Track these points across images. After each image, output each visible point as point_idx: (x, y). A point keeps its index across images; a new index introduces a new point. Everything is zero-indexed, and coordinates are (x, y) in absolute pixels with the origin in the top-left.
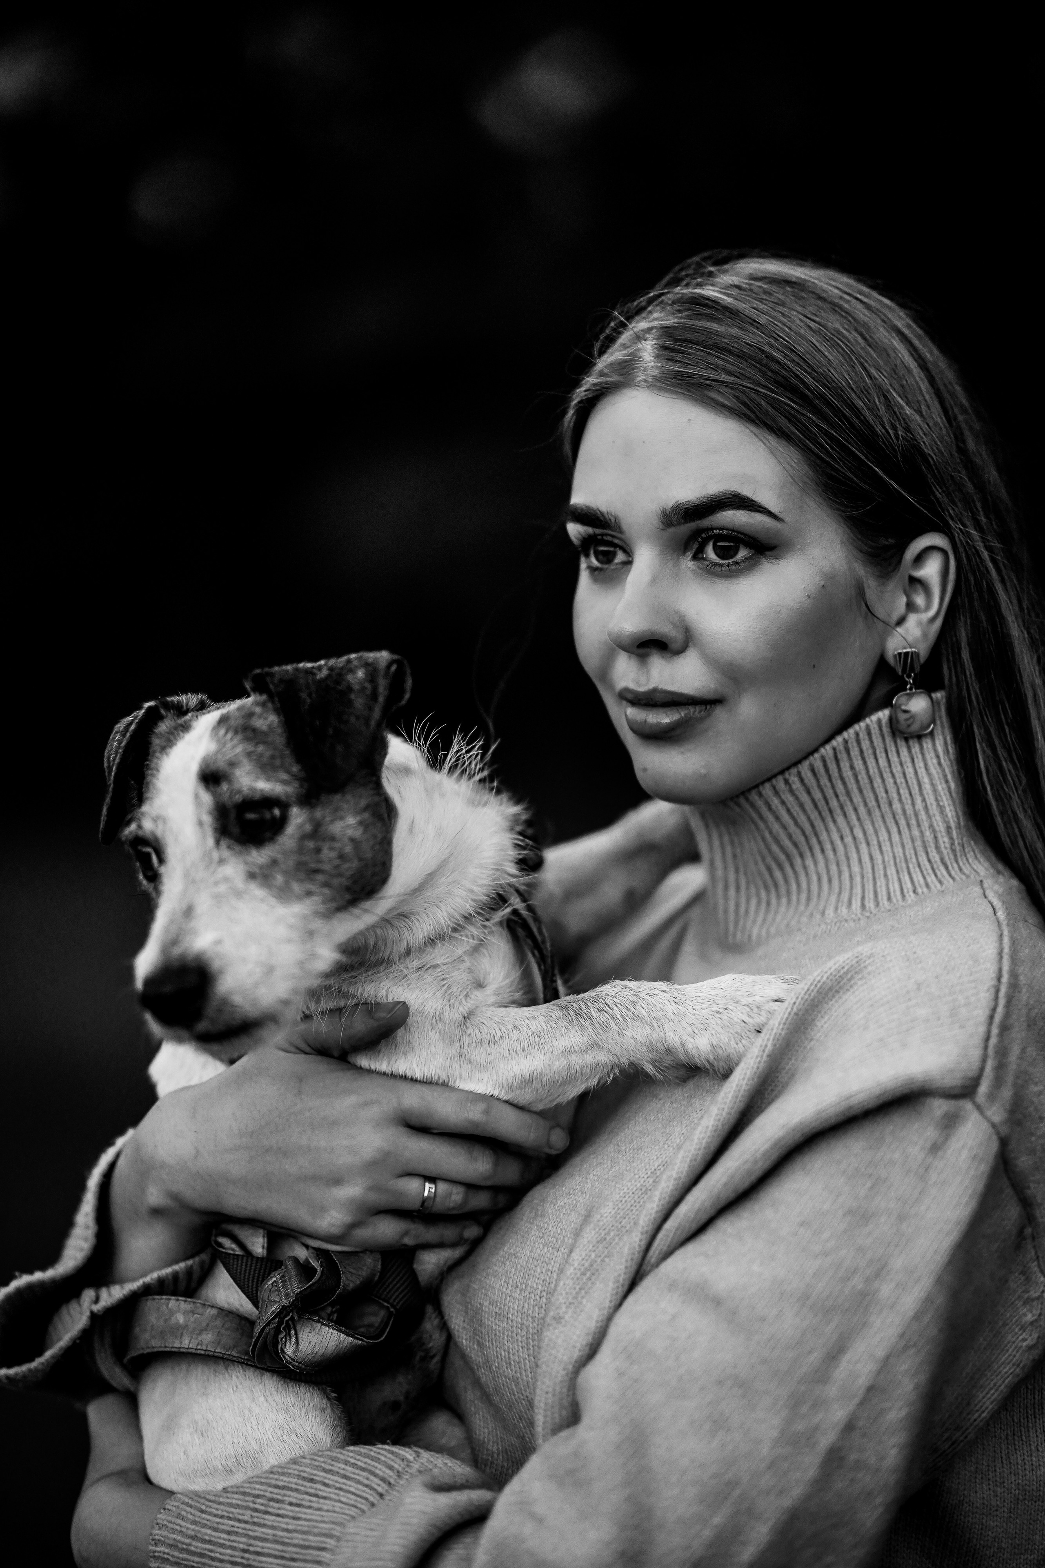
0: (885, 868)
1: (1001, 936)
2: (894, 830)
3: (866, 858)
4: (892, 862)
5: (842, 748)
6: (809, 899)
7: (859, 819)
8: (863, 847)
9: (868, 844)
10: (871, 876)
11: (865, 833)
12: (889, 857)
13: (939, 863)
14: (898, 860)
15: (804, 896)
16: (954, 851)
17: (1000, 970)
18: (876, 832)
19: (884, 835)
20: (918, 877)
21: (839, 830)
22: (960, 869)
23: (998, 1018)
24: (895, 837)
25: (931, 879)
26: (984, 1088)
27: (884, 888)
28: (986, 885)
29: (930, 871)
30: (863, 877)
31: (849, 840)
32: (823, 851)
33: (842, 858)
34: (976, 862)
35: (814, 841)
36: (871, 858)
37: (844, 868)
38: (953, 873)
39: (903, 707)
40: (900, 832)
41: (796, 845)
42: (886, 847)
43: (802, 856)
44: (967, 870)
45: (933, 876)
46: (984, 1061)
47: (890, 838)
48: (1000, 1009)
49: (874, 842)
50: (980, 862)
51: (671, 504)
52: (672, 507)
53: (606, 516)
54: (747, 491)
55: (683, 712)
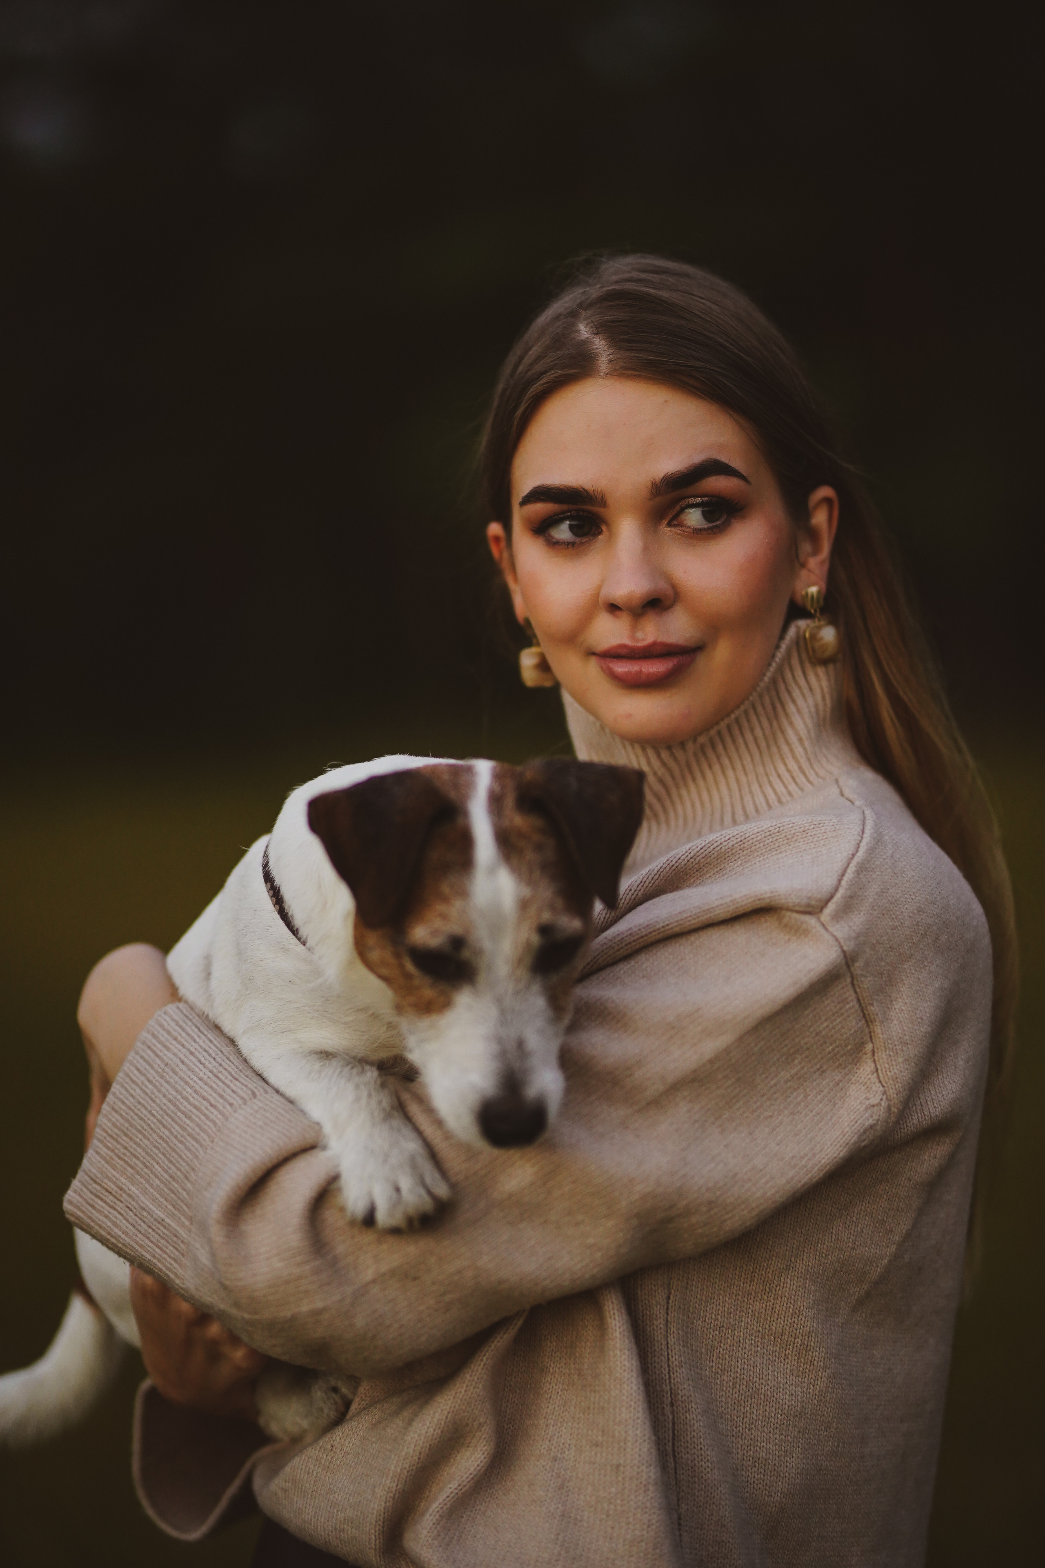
10: (738, 795)
13: (798, 771)
15: (681, 821)
16: (809, 759)
20: (780, 788)
22: (817, 774)
25: (792, 787)
27: (751, 803)
28: (841, 783)
29: (790, 780)
38: (811, 779)
39: (817, 637)
44: (822, 773)
45: (794, 785)
51: (661, 476)
52: (662, 479)
53: (591, 492)
54: (724, 459)
55: (675, 661)
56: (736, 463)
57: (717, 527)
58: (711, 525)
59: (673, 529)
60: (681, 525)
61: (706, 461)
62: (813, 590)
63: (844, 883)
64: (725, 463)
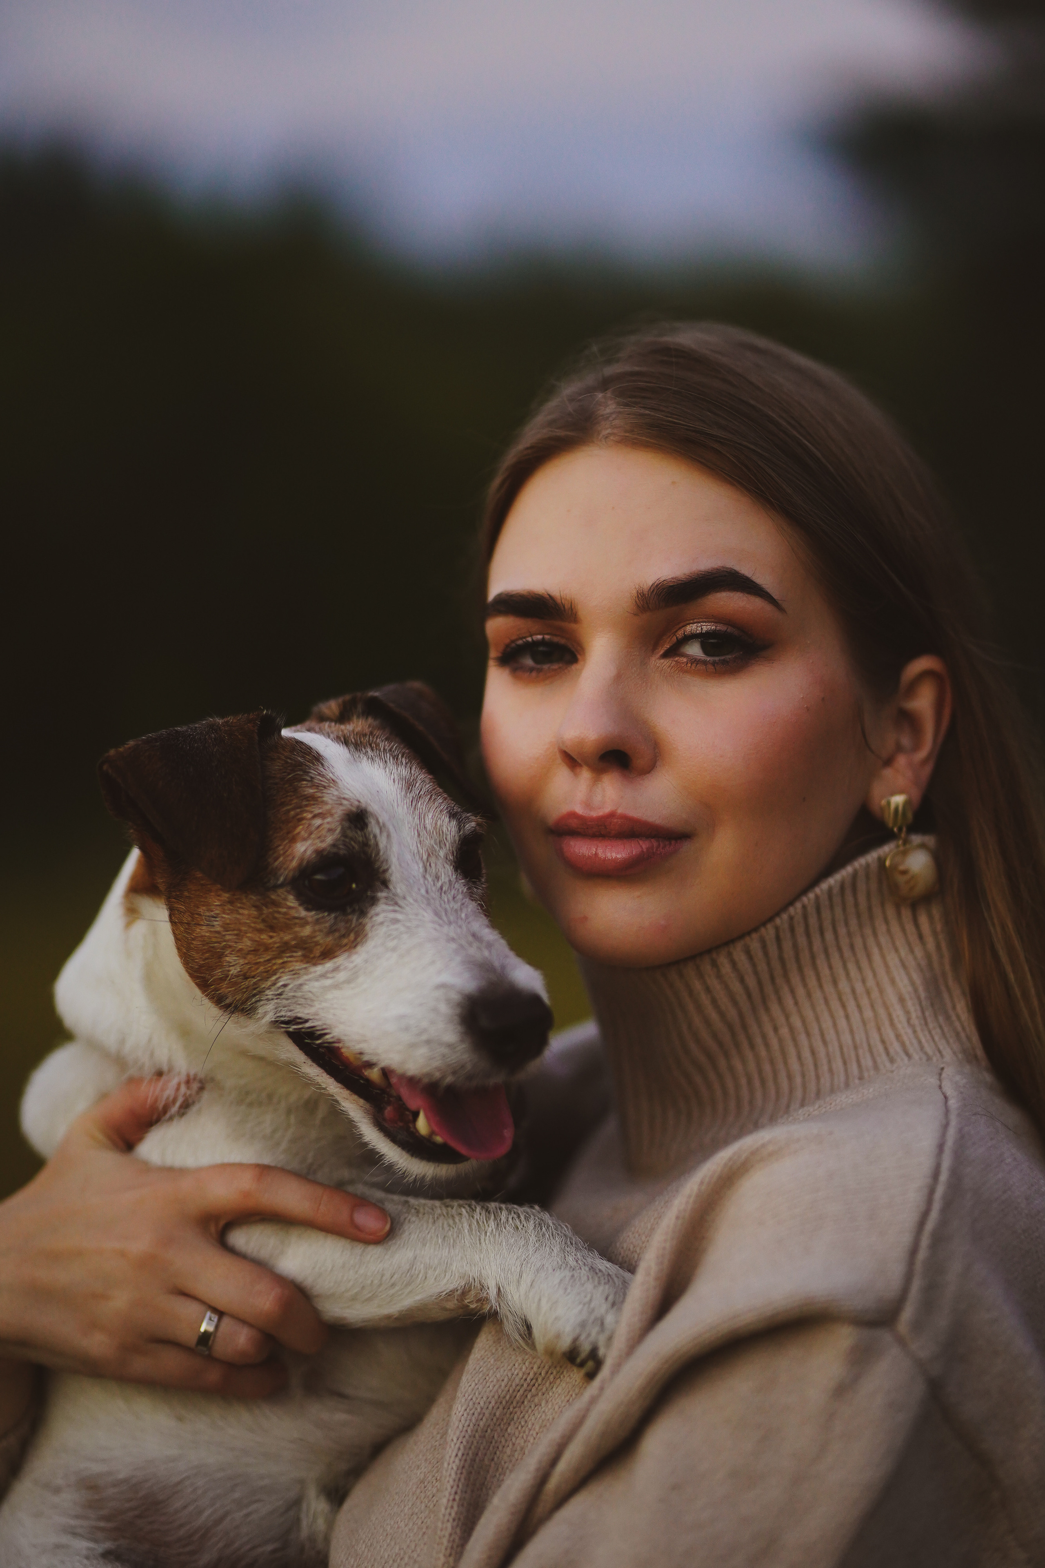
0: (829, 1062)
1: (946, 1126)
2: (840, 1013)
3: (806, 1054)
4: (838, 1054)
5: (786, 926)
6: (739, 1106)
7: (796, 1003)
8: (803, 1038)
9: (808, 1034)
10: (813, 1073)
11: (804, 1022)
12: (834, 1047)
14: (845, 1050)
15: (732, 1104)
18: (817, 1019)
19: (827, 1023)
21: (772, 1020)
23: (930, 1226)
24: (842, 1023)
26: (907, 1314)
30: (803, 1076)
31: (784, 1031)
32: (752, 1046)
33: (777, 1054)
34: (943, 1042)
35: (742, 1037)
36: (813, 1053)
37: (780, 1066)
39: (902, 868)
40: (847, 1017)
41: (721, 1044)
42: (831, 1035)
43: (727, 1055)
47: (835, 1025)
48: (934, 1215)
49: (815, 1031)
50: (948, 1042)
51: (650, 583)
52: (651, 587)
53: (560, 602)
55: (645, 845)
57: (724, 663)
58: (716, 661)
60: (680, 657)
61: (716, 569)
62: (898, 800)
63: (919, 1266)
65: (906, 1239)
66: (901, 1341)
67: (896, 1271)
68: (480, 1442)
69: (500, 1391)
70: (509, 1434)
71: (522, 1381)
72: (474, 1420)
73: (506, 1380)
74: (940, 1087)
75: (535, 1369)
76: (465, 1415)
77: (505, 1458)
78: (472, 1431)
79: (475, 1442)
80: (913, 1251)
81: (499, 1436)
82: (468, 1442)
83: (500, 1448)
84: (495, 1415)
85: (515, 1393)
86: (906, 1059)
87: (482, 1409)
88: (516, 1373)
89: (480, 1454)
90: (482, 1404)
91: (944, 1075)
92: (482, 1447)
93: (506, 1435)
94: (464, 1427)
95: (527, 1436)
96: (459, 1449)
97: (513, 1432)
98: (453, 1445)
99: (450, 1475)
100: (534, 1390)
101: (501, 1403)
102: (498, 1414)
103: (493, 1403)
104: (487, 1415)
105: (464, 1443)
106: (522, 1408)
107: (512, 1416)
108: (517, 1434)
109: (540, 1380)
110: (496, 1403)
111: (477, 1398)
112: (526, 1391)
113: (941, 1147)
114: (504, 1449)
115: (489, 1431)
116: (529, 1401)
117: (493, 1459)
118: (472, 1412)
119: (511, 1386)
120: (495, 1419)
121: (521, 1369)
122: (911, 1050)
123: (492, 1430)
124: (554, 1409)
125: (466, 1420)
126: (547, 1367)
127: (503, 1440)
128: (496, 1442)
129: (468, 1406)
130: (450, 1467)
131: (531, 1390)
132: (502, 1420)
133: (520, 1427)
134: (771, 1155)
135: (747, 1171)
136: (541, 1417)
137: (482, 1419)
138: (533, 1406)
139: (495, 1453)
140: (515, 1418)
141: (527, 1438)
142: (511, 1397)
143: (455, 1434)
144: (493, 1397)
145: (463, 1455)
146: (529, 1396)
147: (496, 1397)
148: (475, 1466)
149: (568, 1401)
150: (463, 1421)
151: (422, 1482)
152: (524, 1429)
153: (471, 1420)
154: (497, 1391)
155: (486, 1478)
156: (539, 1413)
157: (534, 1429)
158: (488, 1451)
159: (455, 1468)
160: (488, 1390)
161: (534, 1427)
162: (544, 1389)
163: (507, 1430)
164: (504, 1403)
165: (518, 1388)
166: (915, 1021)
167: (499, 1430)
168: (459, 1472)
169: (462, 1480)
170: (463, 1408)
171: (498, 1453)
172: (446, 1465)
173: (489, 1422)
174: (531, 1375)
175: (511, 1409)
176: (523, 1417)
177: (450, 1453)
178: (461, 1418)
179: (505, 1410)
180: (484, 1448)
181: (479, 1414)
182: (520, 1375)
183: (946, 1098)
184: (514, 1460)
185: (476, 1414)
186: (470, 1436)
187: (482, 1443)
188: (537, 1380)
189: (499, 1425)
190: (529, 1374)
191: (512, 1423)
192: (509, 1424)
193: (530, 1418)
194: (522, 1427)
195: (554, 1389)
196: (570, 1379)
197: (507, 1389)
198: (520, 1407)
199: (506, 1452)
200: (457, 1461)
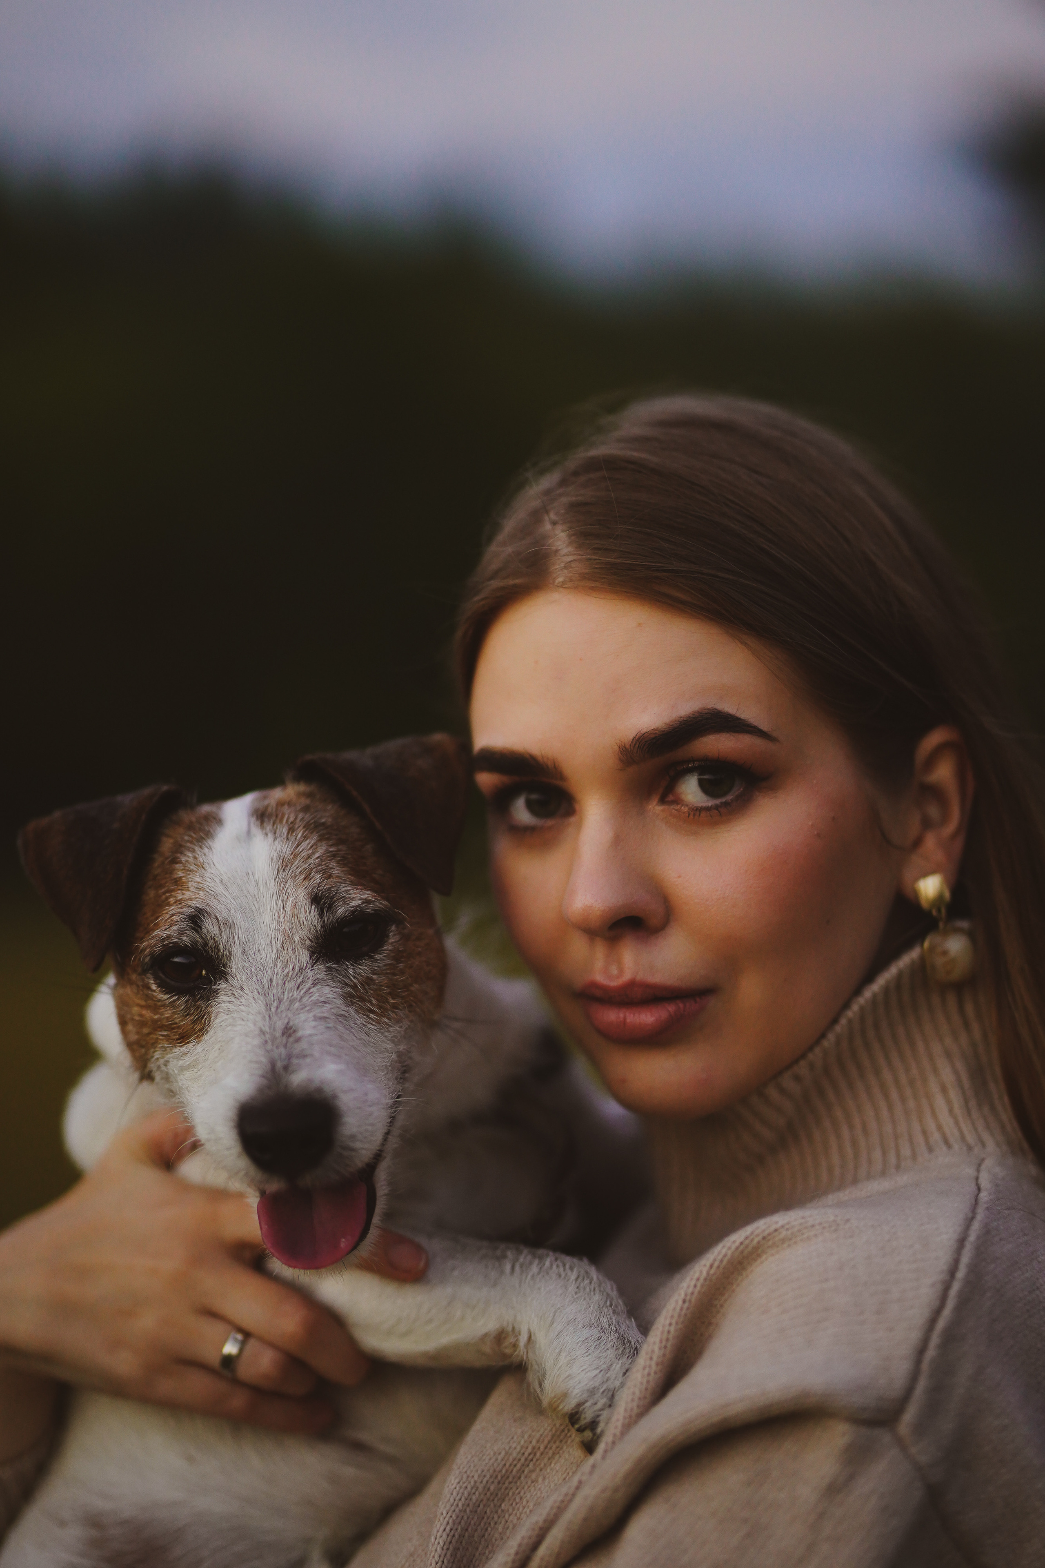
1: (969, 1221)
17: (956, 1262)
23: (941, 1324)
26: (909, 1416)
34: (987, 1132)
39: (941, 949)
46: (914, 1377)
48: (947, 1312)
50: (991, 1133)
51: (632, 737)
52: (633, 739)
53: (540, 759)
54: (729, 707)
55: (671, 1008)
56: (750, 713)
57: (726, 804)
58: (717, 802)
59: (666, 807)
60: (678, 801)
61: (698, 712)
63: (925, 1366)
64: (730, 715)
65: (915, 1336)
66: (900, 1442)
67: (901, 1369)
68: (471, 1516)
69: (496, 1465)
70: (503, 1511)
71: (520, 1455)
72: (466, 1494)
73: (503, 1453)
74: (977, 1179)
75: (534, 1442)
76: (458, 1488)
77: (497, 1535)
78: (463, 1505)
79: (465, 1518)
80: (921, 1350)
81: (492, 1512)
82: (457, 1517)
83: (492, 1524)
84: (489, 1489)
85: (512, 1467)
86: (944, 1148)
87: (475, 1482)
88: (513, 1446)
89: (470, 1529)
90: (476, 1478)
91: (983, 1167)
92: (472, 1523)
93: (499, 1511)
94: (455, 1500)
95: (521, 1514)
96: (448, 1523)
97: (506, 1508)
98: (441, 1519)
99: (436, 1550)
100: (531, 1466)
101: (496, 1477)
102: (492, 1488)
103: (488, 1476)
104: (480, 1489)
105: (454, 1517)
106: (518, 1484)
107: (507, 1491)
108: (510, 1510)
109: (538, 1455)
110: (491, 1477)
111: (472, 1471)
112: (523, 1465)
113: (961, 1242)
114: (497, 1526)
115: (481, 1506)
116: (526, 1477)
117: (483, 1536)
118: (465, 1485)
119: (508, 1459)
120: (488, 1494)
121: (519, 1442)
122: (951, 1140)
123: (484, 1506)
124: (550, 1487)
125: (458, 1494)
126: (546, 1442)
127: (496, 1518)
128: (488, 1519)
129: (462, 1479)
130: (437, 1541)
131: (528, 1465)
132: (497, 1495)
133: (514, 1504)
134: (783, 1241)
135: (759, 1256)
136: (536, 1494)
137: (474, 1493)
138: (529, 1482)
139: (487, 1529)
140: (510, 1494)
141: (520, 1515)
142: (507, 1471)
143: (445, 1507)
144: (489, 1470)
145: (451, 1530)
146: (526, 1472)
147: (491, 1471)
148: (464, 1543)
149: (564, 1479)
150: (455, 1494)
151: (412, 1555)
152: (518, 1505)
153: (463, 1494)
154: (493, 1465)
155: (474, 1555)
156: (535, 1490)
157: (528, 1507)
158: (479, 1527)
159: (442, 1544)
160: (484, 1463)
161: (528, 1504)
162: (542, 1465)
163: (500, 1506)
164: (499, 1477)
165: (515, 1462)
166: (958, 1110)
167: (492, 1505)
168: (445, 1547)
169: (448, 1556)
170: (457, 1481)
171: (489, 1529)
172: (433, 1539)
173: (482, 1496)
174: (529, 1450)
175: (506, 1484)
176: (519, 1493)
177: (438, 1527)
178: (453, 1491)
179: (500, 1485)
180: (475, 1524)
181: (472, 1488)
182: (518, 1448)
183: (979, 1189)
184: (505, 1538)
185: (469, 1488)
186: (460, 1511)
187: (473, 1518)
188: (535, 1454)
189: (493, 1500)
190: (527, 1448)
191: (507, 1499)
192: (504, 1500)
193: (525, 1495)
194: (516, 1504)
195: (552, 1465)
196: (570, 1455)
197: (503, 1463)
198: (516, 1482)
199: (498, 1529)
200: (445, 1536)
